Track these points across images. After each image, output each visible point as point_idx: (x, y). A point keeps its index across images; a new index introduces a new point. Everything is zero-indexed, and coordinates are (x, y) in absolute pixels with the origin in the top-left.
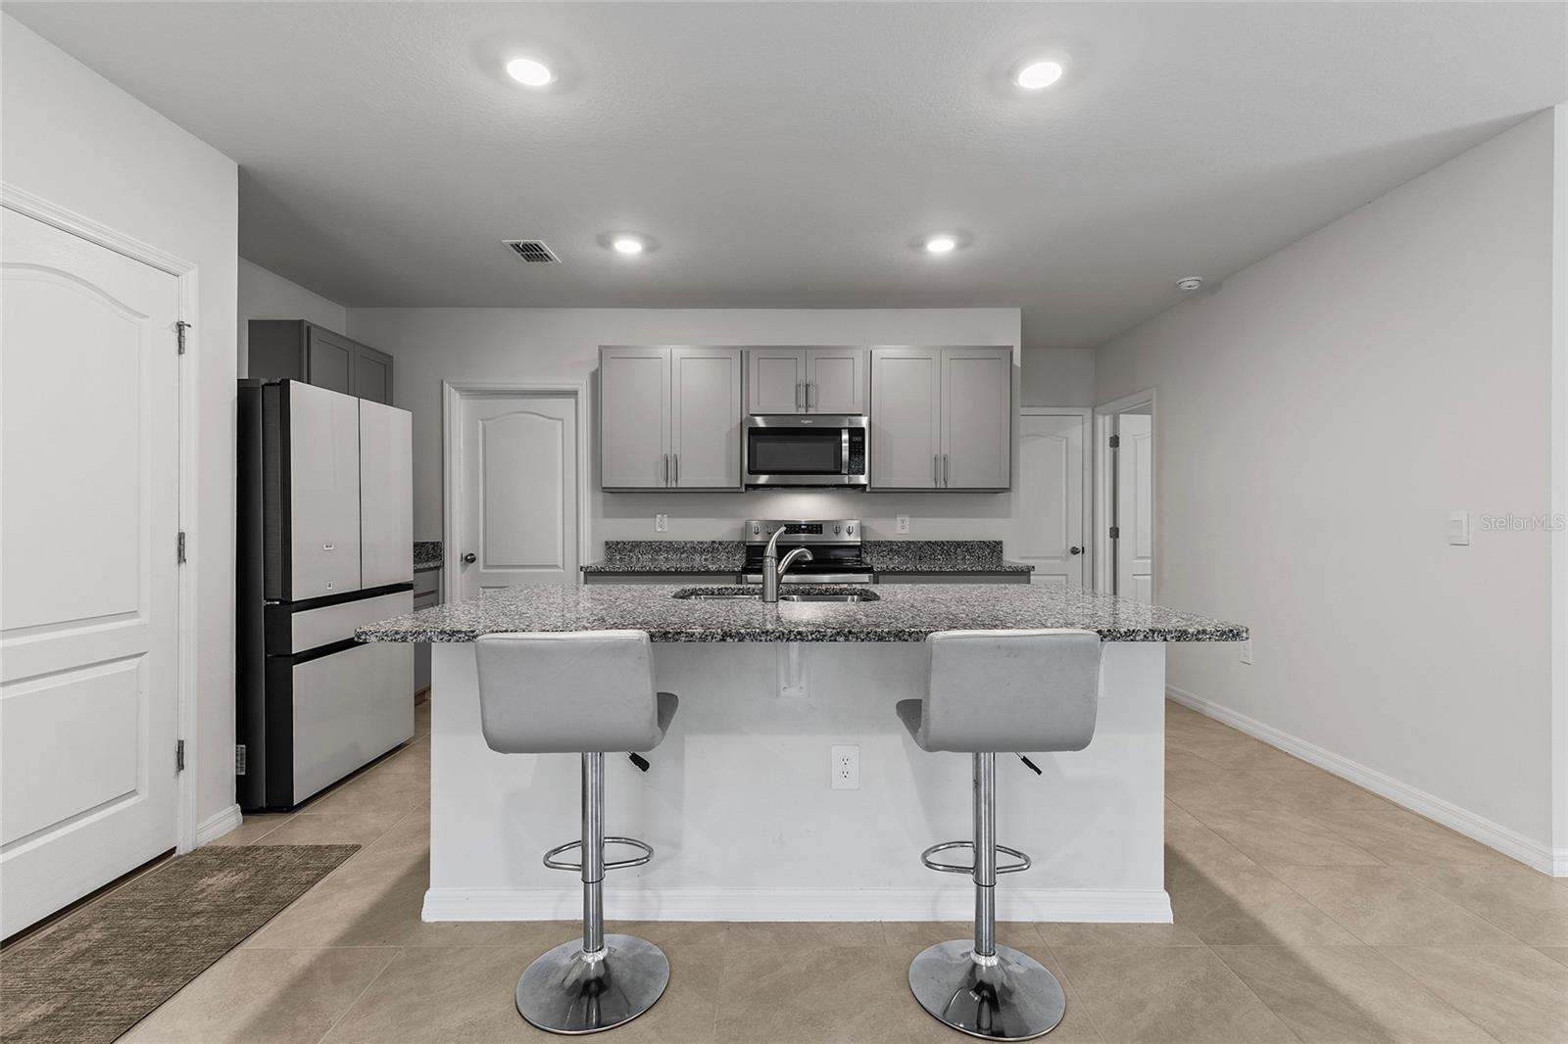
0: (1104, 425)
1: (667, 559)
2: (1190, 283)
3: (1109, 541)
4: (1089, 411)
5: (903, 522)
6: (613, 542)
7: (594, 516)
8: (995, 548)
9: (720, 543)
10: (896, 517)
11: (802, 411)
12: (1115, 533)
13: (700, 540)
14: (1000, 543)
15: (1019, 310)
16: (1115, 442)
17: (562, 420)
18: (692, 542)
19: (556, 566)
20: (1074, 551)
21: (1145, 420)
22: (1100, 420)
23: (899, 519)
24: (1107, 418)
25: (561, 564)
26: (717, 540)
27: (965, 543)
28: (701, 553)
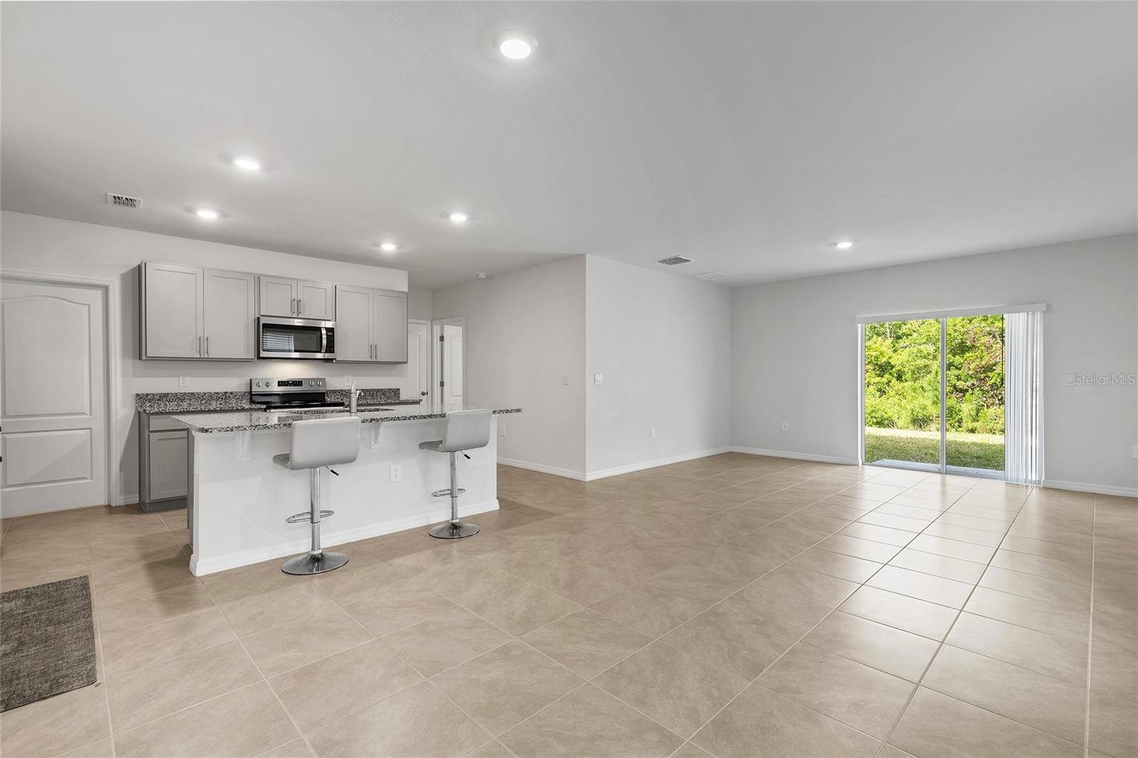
0: (437, 329)
1: (190, 405)
2: (482, 275)
3: (439, 388)
4: (430, 322)
5: (348, 379)
6: (143, 395)
7: (124, 375)
8: (396, 392)
9: (231, 393)
10: (344, 376)
11: (295, 315)
12: (442, 384)
13: (216, 391)
14: (399, 389)
15: (407, 272)
16: (442, 338)
17: (89, 305)
18: (210, 393)
19: (84, 414)
20: (423, 394)
21: (459, 330)
22: (435, 327)
23: (346, 377)
24: (438, 327)
25: (88, 412)
26: (229, 391)
27: (381, 390)
28: (217, 400)
